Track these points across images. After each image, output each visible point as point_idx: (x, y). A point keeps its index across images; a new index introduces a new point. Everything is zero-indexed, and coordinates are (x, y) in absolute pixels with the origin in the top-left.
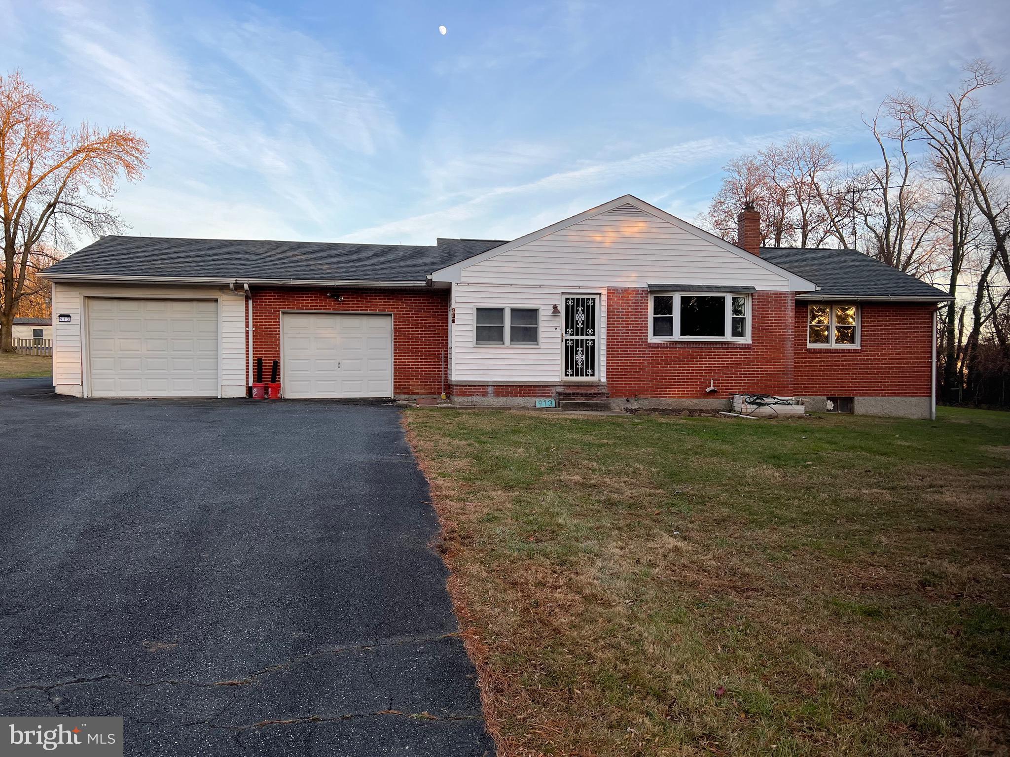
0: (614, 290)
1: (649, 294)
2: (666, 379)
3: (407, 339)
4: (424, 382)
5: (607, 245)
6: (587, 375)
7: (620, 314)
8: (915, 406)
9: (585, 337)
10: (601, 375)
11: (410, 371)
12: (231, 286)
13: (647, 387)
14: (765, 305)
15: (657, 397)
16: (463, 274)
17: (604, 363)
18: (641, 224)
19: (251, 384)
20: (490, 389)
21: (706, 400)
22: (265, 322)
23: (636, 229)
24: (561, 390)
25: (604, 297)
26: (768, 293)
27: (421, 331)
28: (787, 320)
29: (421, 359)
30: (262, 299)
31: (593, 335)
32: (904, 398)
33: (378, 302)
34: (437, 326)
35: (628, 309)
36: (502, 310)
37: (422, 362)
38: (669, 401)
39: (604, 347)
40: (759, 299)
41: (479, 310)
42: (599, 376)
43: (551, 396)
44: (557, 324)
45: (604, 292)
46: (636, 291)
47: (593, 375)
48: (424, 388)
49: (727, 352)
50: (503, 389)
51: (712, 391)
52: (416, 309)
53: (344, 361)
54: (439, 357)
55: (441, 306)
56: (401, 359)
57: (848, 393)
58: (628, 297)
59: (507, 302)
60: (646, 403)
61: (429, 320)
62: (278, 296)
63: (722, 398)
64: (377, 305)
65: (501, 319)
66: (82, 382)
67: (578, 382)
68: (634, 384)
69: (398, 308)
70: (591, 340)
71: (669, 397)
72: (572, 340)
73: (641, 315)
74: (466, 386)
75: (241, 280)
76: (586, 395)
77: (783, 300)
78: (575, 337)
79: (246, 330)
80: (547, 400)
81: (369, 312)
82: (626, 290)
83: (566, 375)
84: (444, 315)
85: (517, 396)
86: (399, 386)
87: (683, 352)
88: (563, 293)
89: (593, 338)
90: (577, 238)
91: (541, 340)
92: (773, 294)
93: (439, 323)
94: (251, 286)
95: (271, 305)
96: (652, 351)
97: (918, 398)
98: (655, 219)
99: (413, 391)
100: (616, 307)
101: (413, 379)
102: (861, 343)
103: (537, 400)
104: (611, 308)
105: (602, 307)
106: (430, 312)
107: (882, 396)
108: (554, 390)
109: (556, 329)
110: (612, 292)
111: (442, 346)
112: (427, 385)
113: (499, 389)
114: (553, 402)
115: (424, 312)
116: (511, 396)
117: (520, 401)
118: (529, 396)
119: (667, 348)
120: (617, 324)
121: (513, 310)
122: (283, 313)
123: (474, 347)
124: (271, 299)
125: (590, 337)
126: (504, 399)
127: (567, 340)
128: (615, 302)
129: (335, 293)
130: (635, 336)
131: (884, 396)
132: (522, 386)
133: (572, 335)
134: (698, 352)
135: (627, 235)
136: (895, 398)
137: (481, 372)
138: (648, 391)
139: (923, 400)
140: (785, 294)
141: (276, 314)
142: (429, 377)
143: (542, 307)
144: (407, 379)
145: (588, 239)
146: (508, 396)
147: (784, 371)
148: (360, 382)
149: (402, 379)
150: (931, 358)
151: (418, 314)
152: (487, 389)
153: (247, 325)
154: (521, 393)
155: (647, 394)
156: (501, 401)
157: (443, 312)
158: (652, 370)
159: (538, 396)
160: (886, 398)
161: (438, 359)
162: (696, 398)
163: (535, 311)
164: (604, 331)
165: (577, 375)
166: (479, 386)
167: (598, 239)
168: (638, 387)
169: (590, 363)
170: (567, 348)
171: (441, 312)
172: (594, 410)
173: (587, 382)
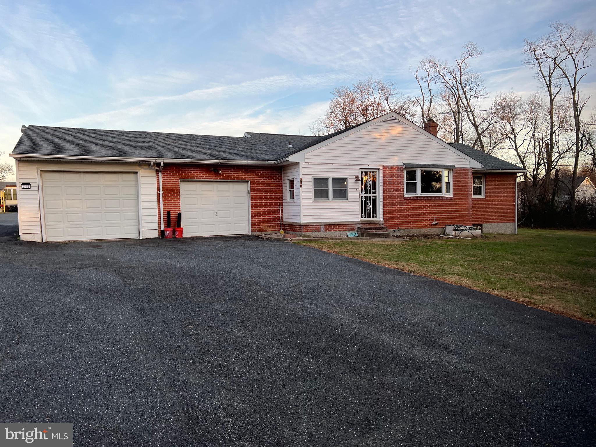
0: (386, 167)
1: (404, 170)
2: (413, 218)
3: (259, 197)
4: (269, 224)
5: (383, 140)
6: (373, 217)
7: (390, 181)
8: (509, 227)
9: (371, 195)
10: (380, 216)
11: (261, 217)
12: (152, 163)
13: (404, 223)
14: (459, 175)
15: (408, 228)
16: (306, 157)
17: (382, 210)
18: (400, 129)
19: (162, 229)
20: (322, 227)
21: (432, 229)
22: (170, 187)
23: (397, 132)
24: (360, 226)
25: (381, 171)
26: (460, 169)
27: (267, 192)
28: (469, 184)
29: (267, 209)
30: (168, 172)
31: (375, 193)
32: (504, 224)
33: (241, 174)
34: (276, 189)
35: (394, 178)
36: (327, 179)
37: (268, 211)
38: (415, 230)
39: (382, 200)
40: (456, 172)
41: (315, 179)
42: (379, 217)
43: (355, 230)
44: (357, 187)
45: (381, 168)
46: (397, 167)
47: (376, 217)
48: (270, 227)
49: (442, 202)
50: (329, 227)
51: (436, 224)
52: (263, 178)
53: (220, 212)
54: (278, 208)
55: (278, 176)
56: (255, 210)
57: (480, 222)
58: (394, 171)
59: (331, 174)
60: (403, 232)
61: (271, 185)
62: (178, 170)
63: (440, 227)
64: (240, 175)
65: (327, 185)
66: (41, 231)
67: (369, 221)
68: (397, 221)
69: (253, 177)
70: (375, 196)
71: (414, 228)
72: (365, 196)
73: (400, 181)
74: (309, 226)
75: (159, 160)
76: (376, 229)
77: (467, 172)
78: (366, 195)
79: (158, 193)
80: (353, 232)
81: (235, 180)
82: (392, 167)
83: (362, 217)
84: (280, 182)
85: (337, 231)
86: (254, 227)
87: (421, 202)
88: (360, 169)
89: (375, 195)
90: (367, 136)
91: (349, 197)
92: (463, 169)
93: (277, 187)
94: (165, 164)
95: (174, 176)
96: (406, 202)
97: (510, 223)
98: (406, 126)
99: (263, 229)
100: (387, 177)
101: (263, 222)
102: (485, 195)
103: (348, 232)
104: (385, 177)
105: (380, 177)
106: (272, 180)
107: (494, 223)
108: (356, 226)
109: (357, 190)
110: (385, 168)
111: (279, 201)
112: (271, 225)
113: (327, 227)
114: (357, 233)
115: (268, 180)
116: (333, 231)
117: (338, 234)
118: (343, 230)
119: (413, 200)
120: (389, 187)
121: (334, 179)
122: (181, 181)
123: (313, 202)
124: (174, 172)
125: (374, 195)
126: (330, 232)
127: (362, 196)
128: (387, 174)
129: (216, 168)
130: (397, 193)
131: (496, 223)
132: (339, 225)
133: (365, 193)
134: (428, 202)
135: (393, 135)
136: (500, 223)
137: (316, 217)
138: (404, 225)
139: (512, 224)
140: (468, 169)
141: (177, 182)
142: (272, 220)
143: (350, 177)
144: (260, 222)
145: (373, 137)
146: (332, 231)
147: (468, 212)
148: (229, 225)
149: (256, 222)
150: (515, 202)
151: (265, 181)
152: (321, 227)
153: (158, 189)
154: (339, 229)
155: (404, 227)
156: (328, 234)
157: (280, 180)
158: (406, 213)
159: (348, 230)
160: (497, 224)
161: (277, 209)
162: (427, 228)
163: (345, 179)
164: (382, 191)
165: (368, 217)
166: (316, 225)
167: (379, 137)
168: (399, 223)
169: (374, 210)
170: (362, 201)
171: (278, 180)
172: (382, 238)
173: (373, 221)
